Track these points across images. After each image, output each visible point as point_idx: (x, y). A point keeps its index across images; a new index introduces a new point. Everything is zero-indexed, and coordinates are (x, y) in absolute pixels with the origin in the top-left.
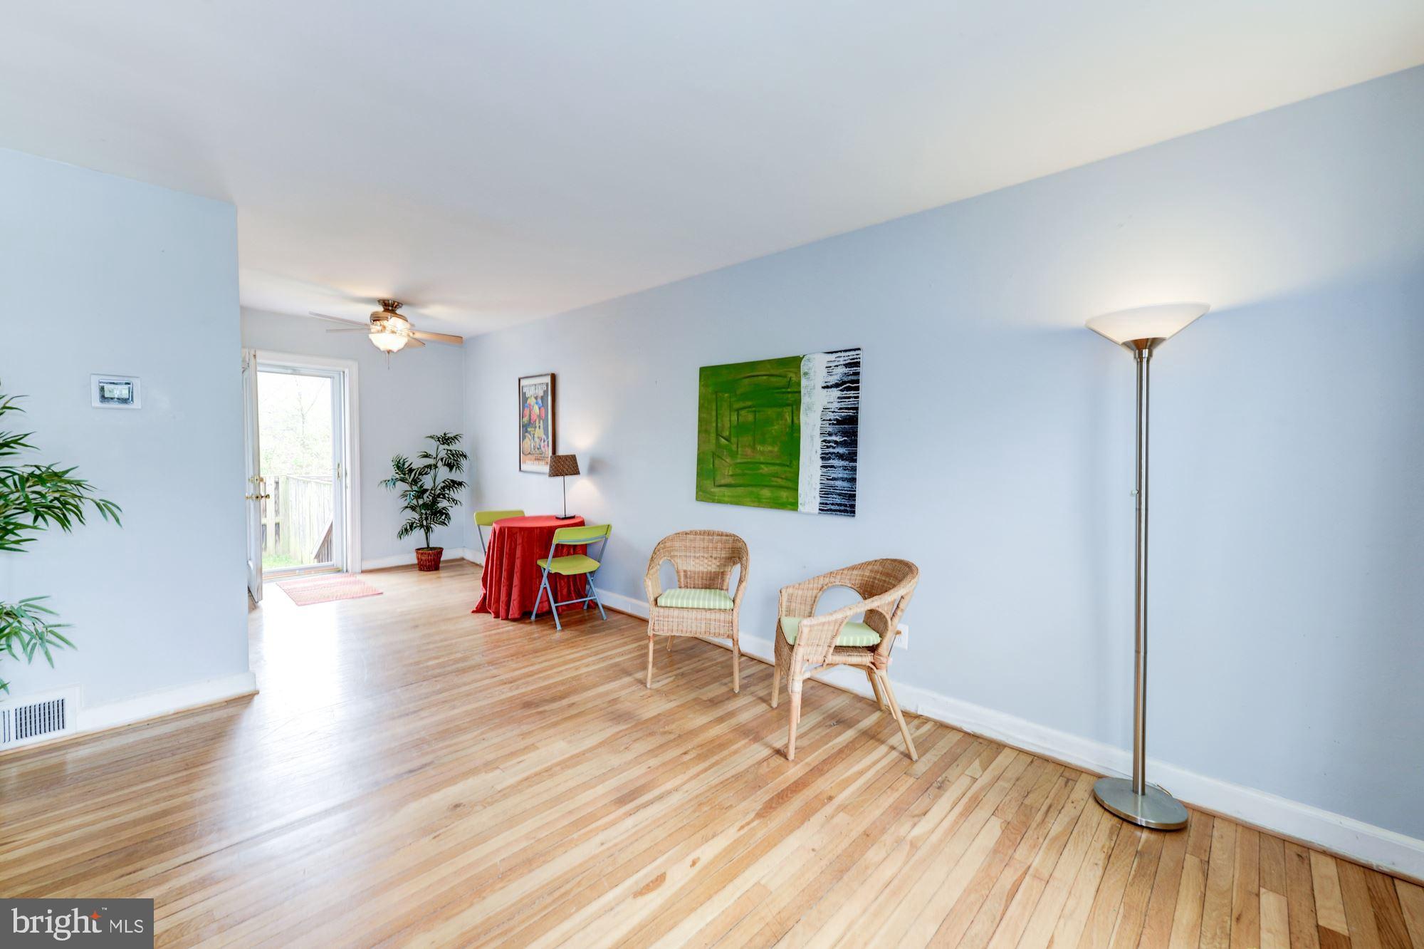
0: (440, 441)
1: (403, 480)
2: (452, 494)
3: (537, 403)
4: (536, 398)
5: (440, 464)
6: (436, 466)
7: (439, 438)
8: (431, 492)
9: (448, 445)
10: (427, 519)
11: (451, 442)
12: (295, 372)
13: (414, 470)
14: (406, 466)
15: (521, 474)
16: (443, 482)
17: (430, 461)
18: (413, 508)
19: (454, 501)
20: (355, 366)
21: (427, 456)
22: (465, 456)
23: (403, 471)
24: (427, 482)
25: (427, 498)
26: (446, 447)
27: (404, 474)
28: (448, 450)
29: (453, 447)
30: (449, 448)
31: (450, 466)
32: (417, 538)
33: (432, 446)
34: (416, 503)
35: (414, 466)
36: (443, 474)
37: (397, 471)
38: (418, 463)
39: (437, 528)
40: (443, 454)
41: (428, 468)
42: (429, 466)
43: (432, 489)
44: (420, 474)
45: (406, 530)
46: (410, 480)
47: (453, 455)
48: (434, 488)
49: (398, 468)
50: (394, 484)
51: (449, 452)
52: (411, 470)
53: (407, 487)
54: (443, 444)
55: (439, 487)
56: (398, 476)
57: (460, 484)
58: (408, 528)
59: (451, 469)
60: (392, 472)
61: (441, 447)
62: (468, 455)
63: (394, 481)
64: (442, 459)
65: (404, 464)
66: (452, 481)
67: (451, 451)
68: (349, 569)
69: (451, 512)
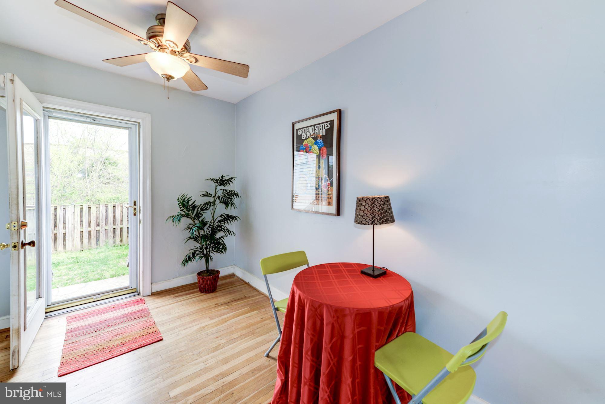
0: (217, 182)
1: (187, 216)
2: (228, 226)
3: (316, 143)
4: (315, 139)
5: (218, 201)
6: (214, 203)
7: (217, 180)
8: (210, 225)
9: (224, 185)
10: (206, 248)
11: (226, 183)
12: (94, 120)
13: (196, 206)
14: (190, 203)
15: (293, 211)
16: (220, 216)
17: (211, 199)
18: (195, 239)
19: (228, 232)
20: (148, 117)
21: (207, 195)
22: (236, 195)
23: (187, 208)
24: (207, 216)
25: (207, 230)
26: (222, 187)
27: (189, 211)
28: (224, 190)
29: (228, 188)
30: (224, 188)
31: (226, 204)
32: (198, 264)
33: (211, 188)
34: (198, 234)
35: (196, 204)
36: (220, 209)
37: (182, 208)
38: (200, 201)
39: (215, 256)
40: (220, 193)
41: (208, 205)
42: (209, 203)
43: (211, 222)
44: (202, 210)
45: (189, 258)
46: (193, 216)
47: (228, 194)
48: (213, 221)
49: (183, 205)
50: (179, 220)
51: (225, 191)
52: (194, 207)
53: (190, 221)
54: (220, 185)
55: (217, 221)
56: (183, 213)
57: (234, 218)
58: (191, 256)
59: (227, 206)
60: (177, 210)
61: (219, 187)
62: (239, 193)
63: (180, 217)
64: (219, 197)
65: (188, 202)
66: (228, 215)
67: (226, 190)
68: (141, 293)
69: (227, 241)
